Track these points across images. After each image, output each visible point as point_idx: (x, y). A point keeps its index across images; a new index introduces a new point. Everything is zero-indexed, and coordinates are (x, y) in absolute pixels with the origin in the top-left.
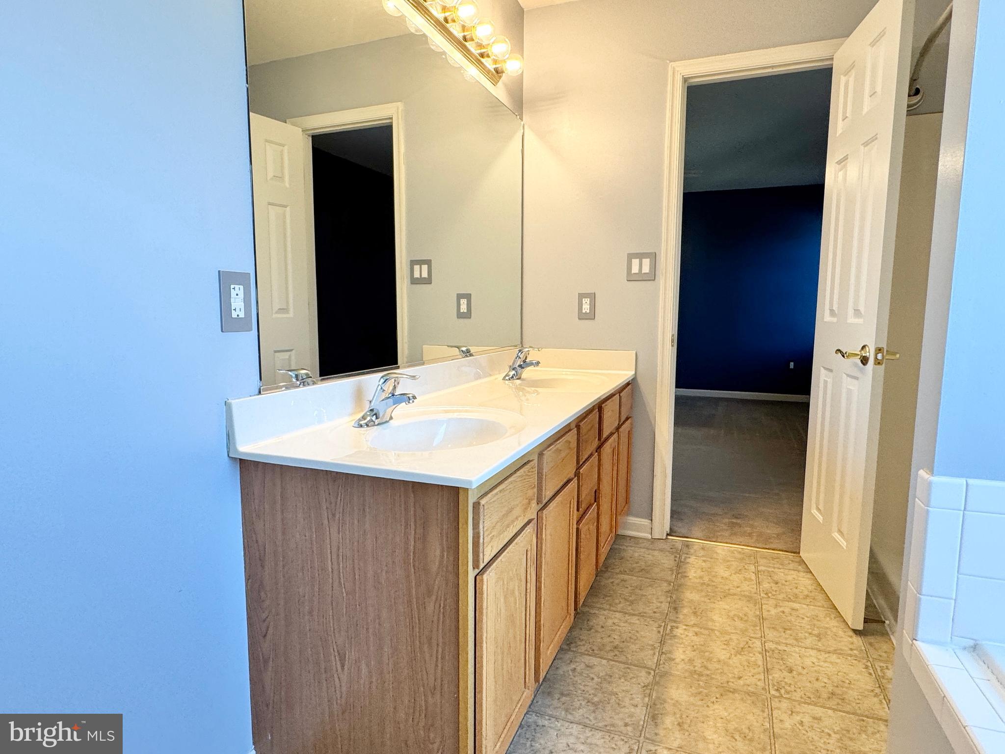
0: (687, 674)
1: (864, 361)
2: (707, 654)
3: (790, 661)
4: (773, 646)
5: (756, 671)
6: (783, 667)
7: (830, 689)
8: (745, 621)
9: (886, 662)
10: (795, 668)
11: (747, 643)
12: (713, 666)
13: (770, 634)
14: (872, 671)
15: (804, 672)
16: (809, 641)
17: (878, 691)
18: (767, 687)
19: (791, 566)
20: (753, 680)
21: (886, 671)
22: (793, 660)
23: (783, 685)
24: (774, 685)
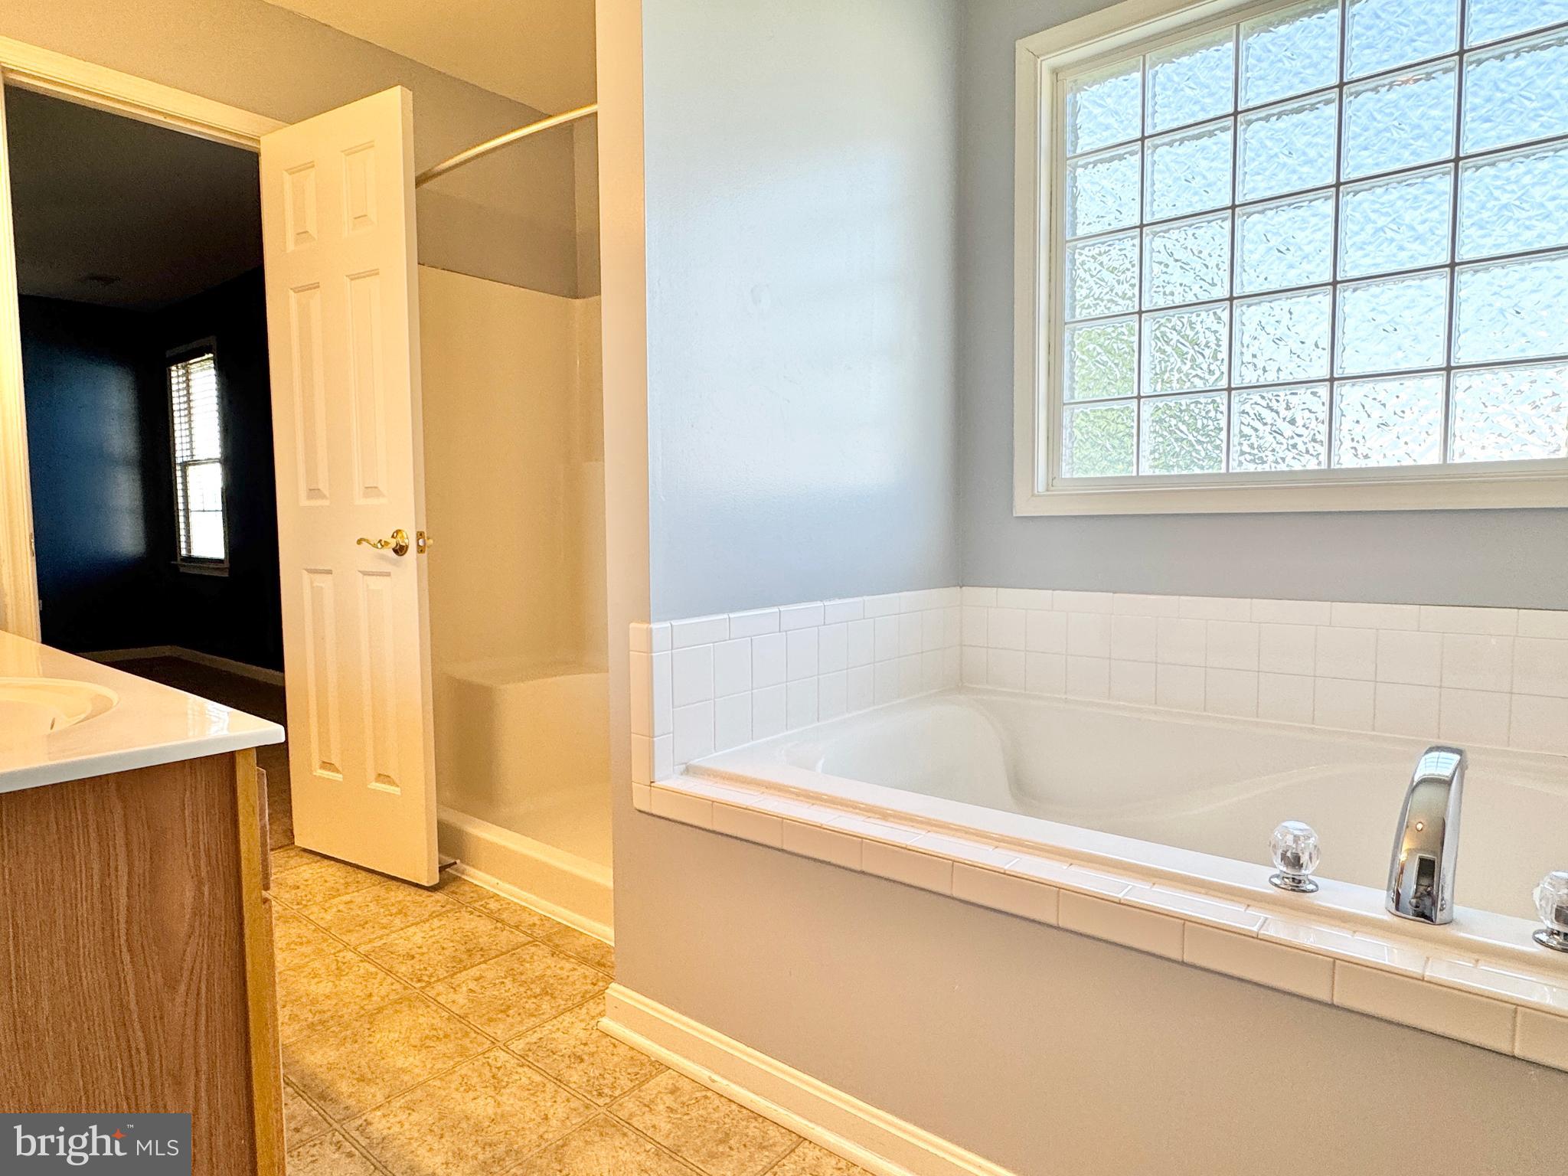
0: (305, 1033)
1: (400, 550)
2: (304, 1000)
3: (401, 950)
4: (368, 947)
5: (378, 980)
6: (401, 959)
7: (463, 948)
8: (307, 943)
9: (481, 899)
10: (413, 952)
11: (337, 960)
12: (327, 1005)
13: (352, 938)
14: (478, 914)
15: (425, 950)
16: (398, 922)
17: (499, 925)
18: (406, 985)
19: (292, 862)
20: (383, 988)
21: (488, 906)
22: (402, 946)
23: (419, 973)
24: (412, 979)
